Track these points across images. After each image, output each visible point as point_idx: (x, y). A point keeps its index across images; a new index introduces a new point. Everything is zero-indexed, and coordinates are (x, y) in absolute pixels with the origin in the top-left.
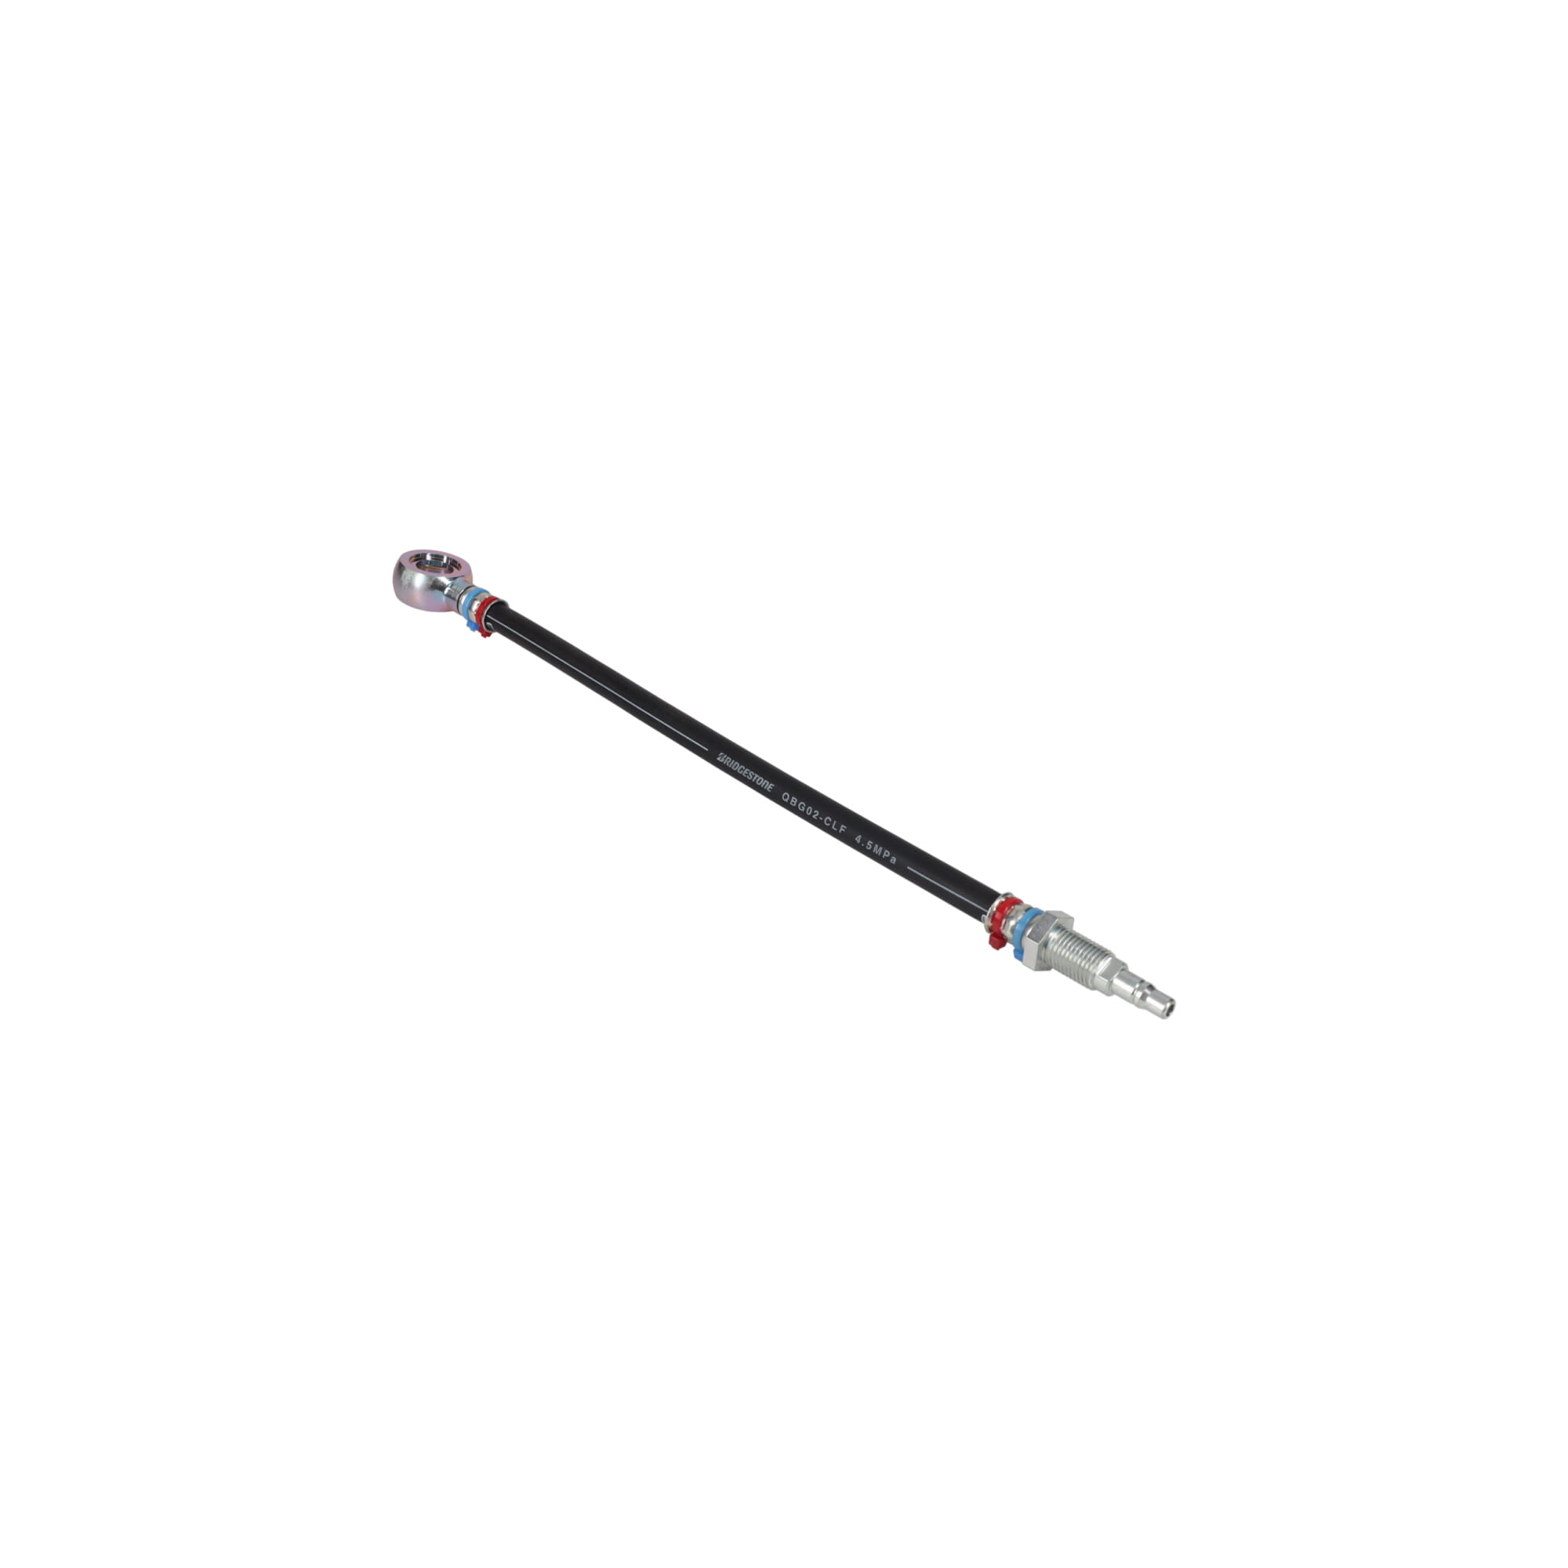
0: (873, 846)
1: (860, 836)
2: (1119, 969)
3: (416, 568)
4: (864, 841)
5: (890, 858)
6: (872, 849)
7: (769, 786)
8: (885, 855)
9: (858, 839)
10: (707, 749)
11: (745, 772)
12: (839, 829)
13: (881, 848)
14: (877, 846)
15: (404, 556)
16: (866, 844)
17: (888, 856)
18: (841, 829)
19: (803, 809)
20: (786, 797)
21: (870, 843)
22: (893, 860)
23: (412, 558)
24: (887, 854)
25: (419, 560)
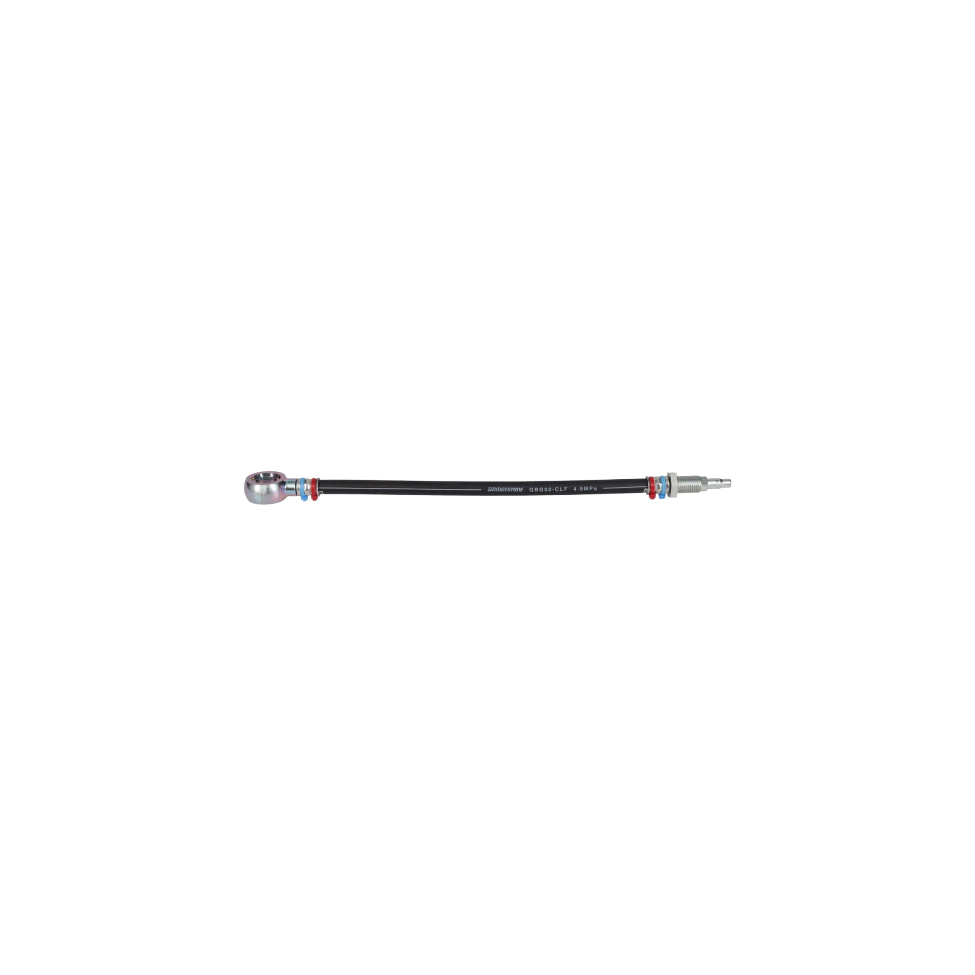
0: (583, 488)
1: (575, 488)
2: (704, 480)
3: (255, 482)
4: (579, 488)
5: (593, 489)
6: (583, 489)
7: (521, 490)
8: (590, 489)
9: (575, 489)
10: (480, 490)
11: (506, 489)
12: (564, 490)
13: (587, 488)
14: (585, 487)
15: (248, 478)
16: (579, 489)
17: (592, 488)
18: (565, 489)
19: (543, 490)
20: (531, 490)
21: (581, 488)
22: (595, 489)
23: (252, 478)
24: (591, 488)
25: (256, 478)
